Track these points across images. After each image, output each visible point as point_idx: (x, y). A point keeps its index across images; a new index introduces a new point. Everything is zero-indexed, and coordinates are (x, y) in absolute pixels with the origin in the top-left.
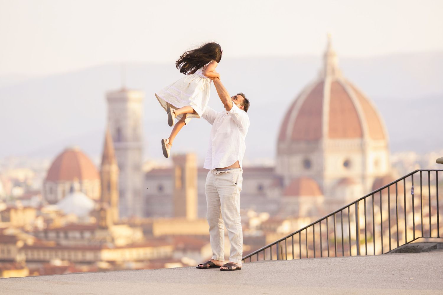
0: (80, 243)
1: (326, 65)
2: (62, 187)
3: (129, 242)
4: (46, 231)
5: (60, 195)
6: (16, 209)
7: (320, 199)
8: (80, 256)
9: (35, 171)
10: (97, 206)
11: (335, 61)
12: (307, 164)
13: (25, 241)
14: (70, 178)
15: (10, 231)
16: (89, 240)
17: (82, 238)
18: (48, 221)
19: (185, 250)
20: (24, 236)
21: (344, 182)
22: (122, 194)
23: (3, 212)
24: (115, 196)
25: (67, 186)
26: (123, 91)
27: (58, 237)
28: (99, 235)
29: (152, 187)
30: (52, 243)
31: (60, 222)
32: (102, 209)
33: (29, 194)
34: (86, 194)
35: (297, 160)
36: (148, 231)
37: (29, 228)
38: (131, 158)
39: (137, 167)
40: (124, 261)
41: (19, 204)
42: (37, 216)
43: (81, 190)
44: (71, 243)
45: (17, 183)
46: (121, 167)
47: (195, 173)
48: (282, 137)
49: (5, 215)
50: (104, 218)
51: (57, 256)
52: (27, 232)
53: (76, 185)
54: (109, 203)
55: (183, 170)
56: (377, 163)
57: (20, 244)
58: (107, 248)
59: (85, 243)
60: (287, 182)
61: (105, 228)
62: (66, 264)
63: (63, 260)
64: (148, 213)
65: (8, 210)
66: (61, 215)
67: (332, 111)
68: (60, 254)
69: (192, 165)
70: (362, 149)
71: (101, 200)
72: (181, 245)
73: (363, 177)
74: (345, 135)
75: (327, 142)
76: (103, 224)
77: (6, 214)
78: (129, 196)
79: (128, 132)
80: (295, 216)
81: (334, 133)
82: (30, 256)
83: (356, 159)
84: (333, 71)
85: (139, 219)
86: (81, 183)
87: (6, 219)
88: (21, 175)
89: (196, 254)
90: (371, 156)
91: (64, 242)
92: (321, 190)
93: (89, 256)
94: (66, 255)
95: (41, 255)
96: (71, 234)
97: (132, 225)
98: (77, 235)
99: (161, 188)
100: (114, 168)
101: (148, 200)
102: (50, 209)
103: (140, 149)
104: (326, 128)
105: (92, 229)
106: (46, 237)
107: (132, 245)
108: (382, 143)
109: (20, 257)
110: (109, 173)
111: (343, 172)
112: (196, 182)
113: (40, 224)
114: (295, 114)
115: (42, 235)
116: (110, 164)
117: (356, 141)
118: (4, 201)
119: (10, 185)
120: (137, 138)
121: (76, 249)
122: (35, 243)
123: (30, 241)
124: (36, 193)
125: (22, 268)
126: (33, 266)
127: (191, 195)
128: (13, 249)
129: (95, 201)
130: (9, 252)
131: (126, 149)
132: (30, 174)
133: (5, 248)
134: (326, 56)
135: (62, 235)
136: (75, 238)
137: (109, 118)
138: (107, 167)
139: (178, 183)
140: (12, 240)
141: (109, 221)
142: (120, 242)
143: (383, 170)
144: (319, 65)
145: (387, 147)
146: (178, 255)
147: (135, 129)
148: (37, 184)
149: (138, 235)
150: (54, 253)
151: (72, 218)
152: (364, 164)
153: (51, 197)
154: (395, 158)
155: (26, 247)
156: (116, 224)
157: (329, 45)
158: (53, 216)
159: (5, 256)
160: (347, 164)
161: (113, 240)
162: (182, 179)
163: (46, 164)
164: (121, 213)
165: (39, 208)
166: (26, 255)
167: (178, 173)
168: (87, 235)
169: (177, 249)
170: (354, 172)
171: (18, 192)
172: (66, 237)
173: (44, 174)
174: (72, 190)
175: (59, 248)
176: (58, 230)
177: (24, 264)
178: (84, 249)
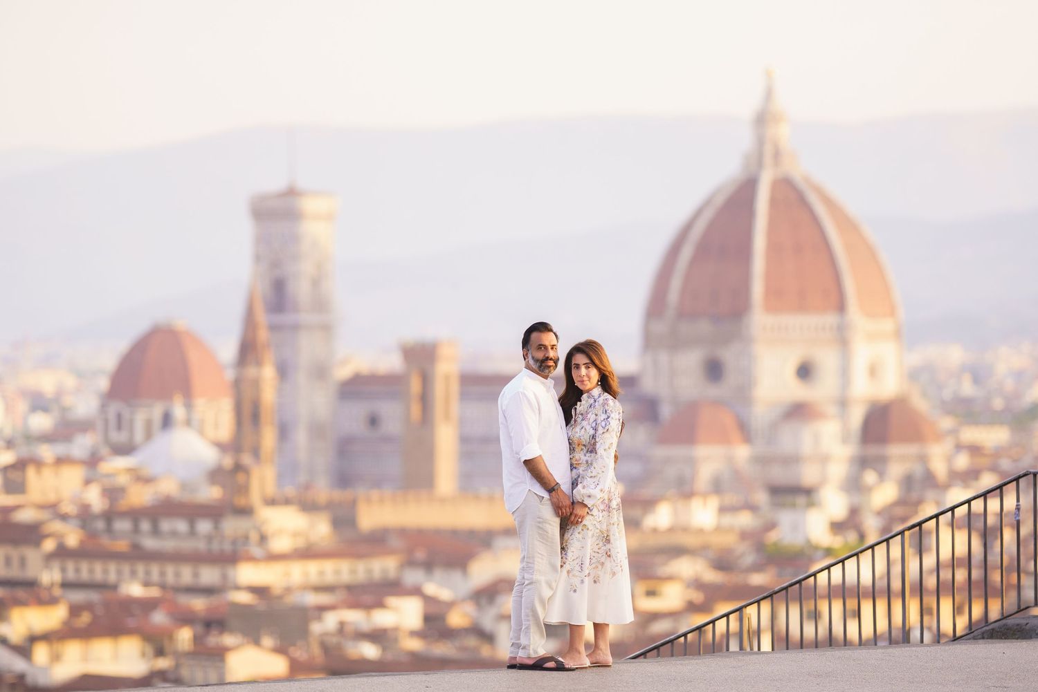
0: (187, 545)
1: (760, 142)
2: (145, 414)
3: (300, 543)
4: (109, 516)
5: (139, 435)
6: (38, 463)
7: (742, 452)
8: (186, 575)
9: (80, 374)
10: (228, 462)
11: (784, 133)
12: (714, 370)
13: (59, 537)
14: (164, 394)
15: (26, 516)
16: (209, 538)
17: (192, 533)
18: (113, 493)
19: (428, 566)
20: (57, 526)
21: (799, 412)
22: (284, 432)
23: (6, 469)
24: (269, 438)
25: (157, 411)
26: (291, 192)
27: (136, 530)
28: (231, 526)
29: (353, 418)
30: (122, 545)
31: (141, 496)
32: (238, 468)
33: (66, 430)
34: (201, 432)
35: (691, 361)
36: (343, 520)
37: (68, 508)
38: (307, 348)
39: (321, 372)
40: (288, 590)
41: (46, 452)
42: (88, 482)
43: (188, 423)
44: (168, 545)
45: (39, 403)
46: (283, 371)
47: (455, 387)
48: (656, 305)
49: (15, 477)
50: (244, 489)
51: (133, 573)
52: (64, 517)
53: (179, 411)
54: (256, 452)
55: (426, 380)
56: (873, 371)
57: (49, 545)
58: (251, 559)
59: (201, 546)
60: (666, 411)
61: (245, 511)
62: (154, 592)
63: (147, 584)
64: (344, 479)
65: (20, 465)
66: (143, 479)
67: (774, 248)
68: (141, 568)
69: (447, 369)
70: (842, 339)
71: (234, 446)
72: (420, 555)
73: (843, 403)
74: (801, 305)
75: (760, 320)
76: (241, 501)
77: (14, 475)
78: (301, 437)
79: (301, 289)
80: (685, 491)
81: (778, 299)
82: (71, 575)
83: (827, 360)
84: (777, 155)
85: (323, 490)
86: (189, 406)
87: (14, 487)
88: (47, 383)
89: (456, 576)
90: (862, 353)
91: (150, 543)
92: (745, 432)
93: (209, 575)
94: (155, 570)
95: (98, 571)
96: (166, 525)
97: (308, 506)
98: (182, 526)
99: (373, 421)
100: (268, 372)
101: (345, 447)
102: (117, 465)
103: (327, 329)
104: (758, 288)
105: (214, 512)
106: (109, 530)
107: (307, 553)
108: (887, 325)
109: (50, 576)
110: (256, 383)
111: (796, 391)
112: (455, 407)
113: (95, 498)
114: (687, 253)
115: (100, 525)
116: (259, 363)
117: (830, 319)
118: (10, 444)
119: (22, 406)
120: (321, 304)
121: (178, 558)
122: (82, 542)
123: (73, 539)
124: (84, 426)
125: (52, 601)
126: (78, 597)
127: (446, 438)
128: (33, 557)
129: (222, 447)
130: (23, 562)
131: (296, 328)
132: (70, 382)
133: (14, 553)
134: (763, 119)
135: (145, 526)
136: (174, 534)
137: (258, 258)
138: (251, 371)
139: (416, 410)
140: (31, 534)
141: (255, 498)
142: (281, 544)
143: (889, 387)
144: (745, 140)
145: (898, 334)
146: (413, 577)
147: (316, 282)
148: (85, 406)
149: (321, 529)
150: (126, 568)
151: (168, 487)
152: (845, 373)
153: (119, 437)
154: (915, 358)
155: (62, 553)
156: (271, 502)
157: (769, 94)
158: (123, 480)
159: (14, 573)
160: (805, 371)
161: (263, 539)
162: (425, 400)
163: (108, 359)
164: (280, 478)
165: (92, 461)
166: (63, 570)
167: (415, 386)
168: (204, 526)
169: (410, 563)
170: (822, 390)
171: (41, 422)
172: (156, 532)
173: (104, 384)
174: (167, 421)
175: (137, 554)
176: (135, 515)
177: (57, 592)
178: (197, 559)
